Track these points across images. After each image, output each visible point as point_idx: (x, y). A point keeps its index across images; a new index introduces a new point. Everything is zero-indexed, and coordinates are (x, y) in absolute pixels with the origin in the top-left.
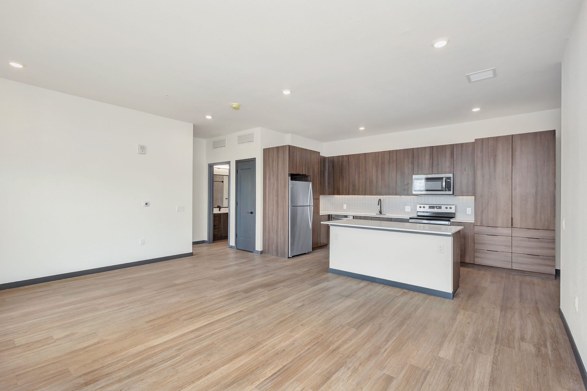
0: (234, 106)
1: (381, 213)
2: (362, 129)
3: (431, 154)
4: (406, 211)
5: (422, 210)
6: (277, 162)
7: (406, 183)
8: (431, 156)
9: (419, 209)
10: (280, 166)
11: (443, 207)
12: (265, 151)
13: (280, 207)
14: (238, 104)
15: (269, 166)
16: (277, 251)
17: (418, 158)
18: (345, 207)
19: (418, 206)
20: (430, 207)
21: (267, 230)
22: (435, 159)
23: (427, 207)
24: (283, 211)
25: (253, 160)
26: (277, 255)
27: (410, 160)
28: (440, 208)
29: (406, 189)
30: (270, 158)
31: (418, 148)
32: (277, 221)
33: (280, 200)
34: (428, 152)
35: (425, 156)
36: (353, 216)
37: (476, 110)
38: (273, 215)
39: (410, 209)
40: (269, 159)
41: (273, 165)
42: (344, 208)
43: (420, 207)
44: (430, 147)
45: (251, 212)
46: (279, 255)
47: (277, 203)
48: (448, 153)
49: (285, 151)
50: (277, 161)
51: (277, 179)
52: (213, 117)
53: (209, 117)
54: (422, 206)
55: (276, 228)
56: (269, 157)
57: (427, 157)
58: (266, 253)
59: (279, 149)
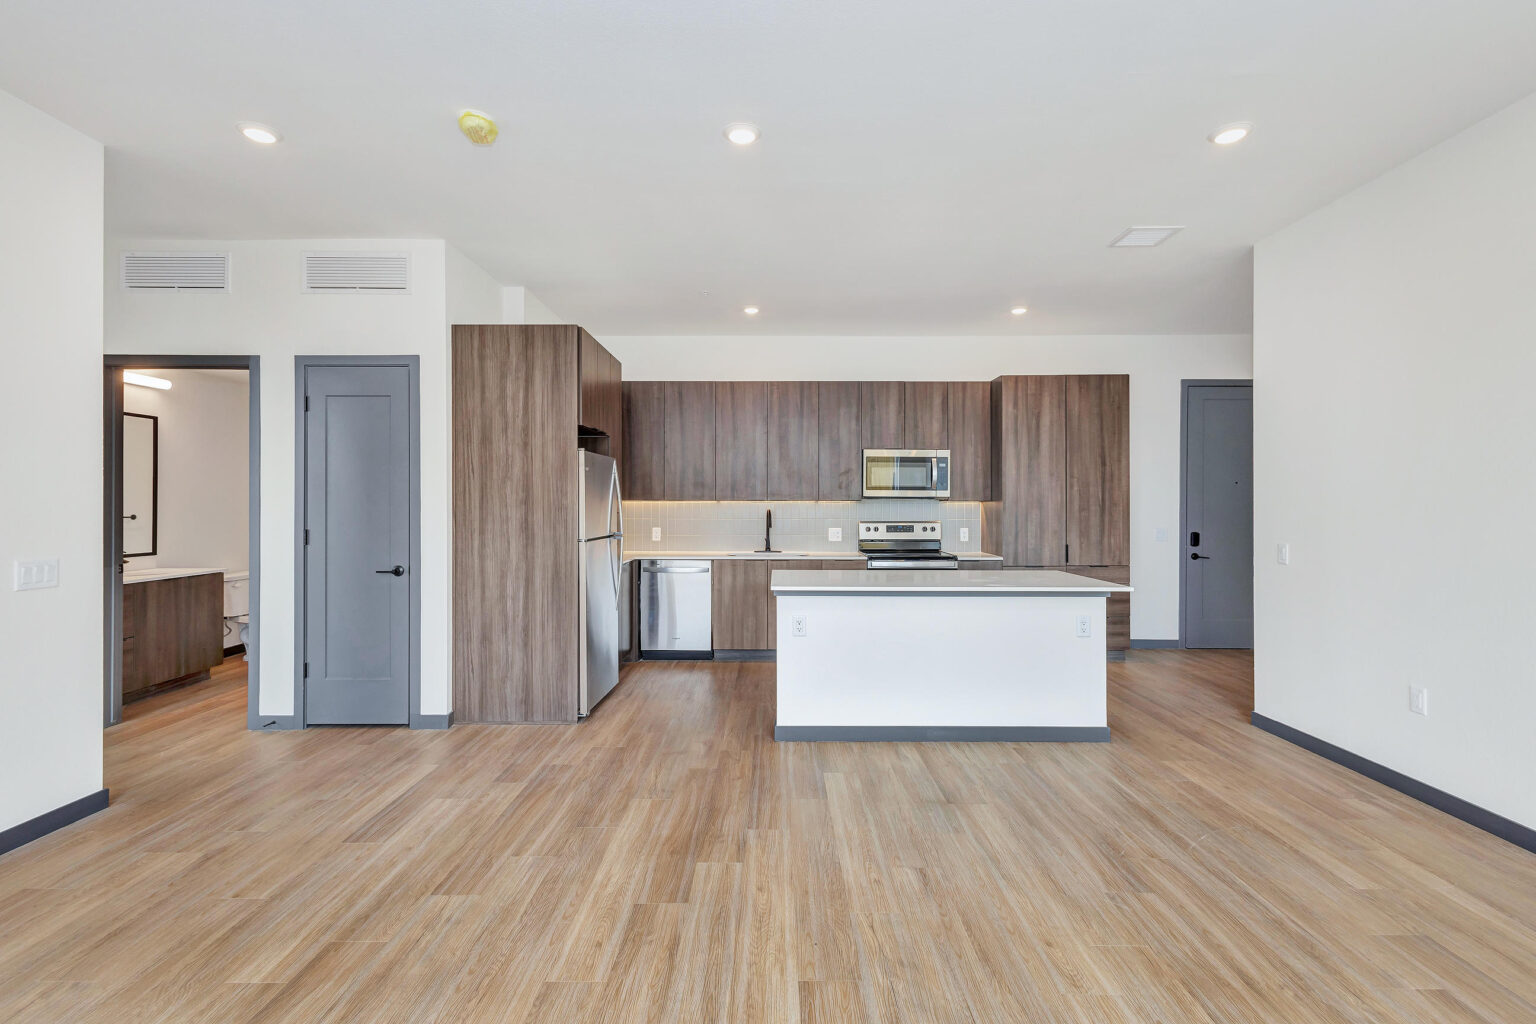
0: (471, 122)
1: (768, 549)
2: (751, 311)
3: (900, 400)
4: (830, 539)
5: (872, 535)
6: (522, 383)
7: (843, 470)
8: (900, 405)
9: (864, 535)
10: (538, 399)
11: (918, 527)
12: (460, 334)
13: (538, 542)
14: (489, 118)
15: (483, 392)
16: (527, 703)
17: (873, 407)
18: (656, 534)
19: (863, 527)
20: (889, 529)
21: (476, 633)
22: (910, 413)
23: (882, 527)
24: (555, 558)
25: (408, 366)
26: (527, 716)
27: (854, 409)
28: (910, 529)
29: (844, 485)
30: (490, 364)
31: (871, 383)
32: (526, 597)
33: (538, 517)
34: (894, 393)
35: (887, 404)
36: (713, 561)
37: (1019, 311)
38: (503, 576)
39: (840, 535)
40: (482, 368)
41: (503, 390)
42: (654, 539)
43: (869, 529)
44: (900, 383)
45: (398, 567)
46: (538, 717)
47: (527, 528)
48: (937, 401)
49: (562, 343)
50: (522, 375)
51: (526, 444)
52: (280, 139)
53: (260, 136)
54: (872, 526)
55: (519, 620)
56: (482, 358)
57: (893, 407)
58: (472, 721)
59: (533, 336)
